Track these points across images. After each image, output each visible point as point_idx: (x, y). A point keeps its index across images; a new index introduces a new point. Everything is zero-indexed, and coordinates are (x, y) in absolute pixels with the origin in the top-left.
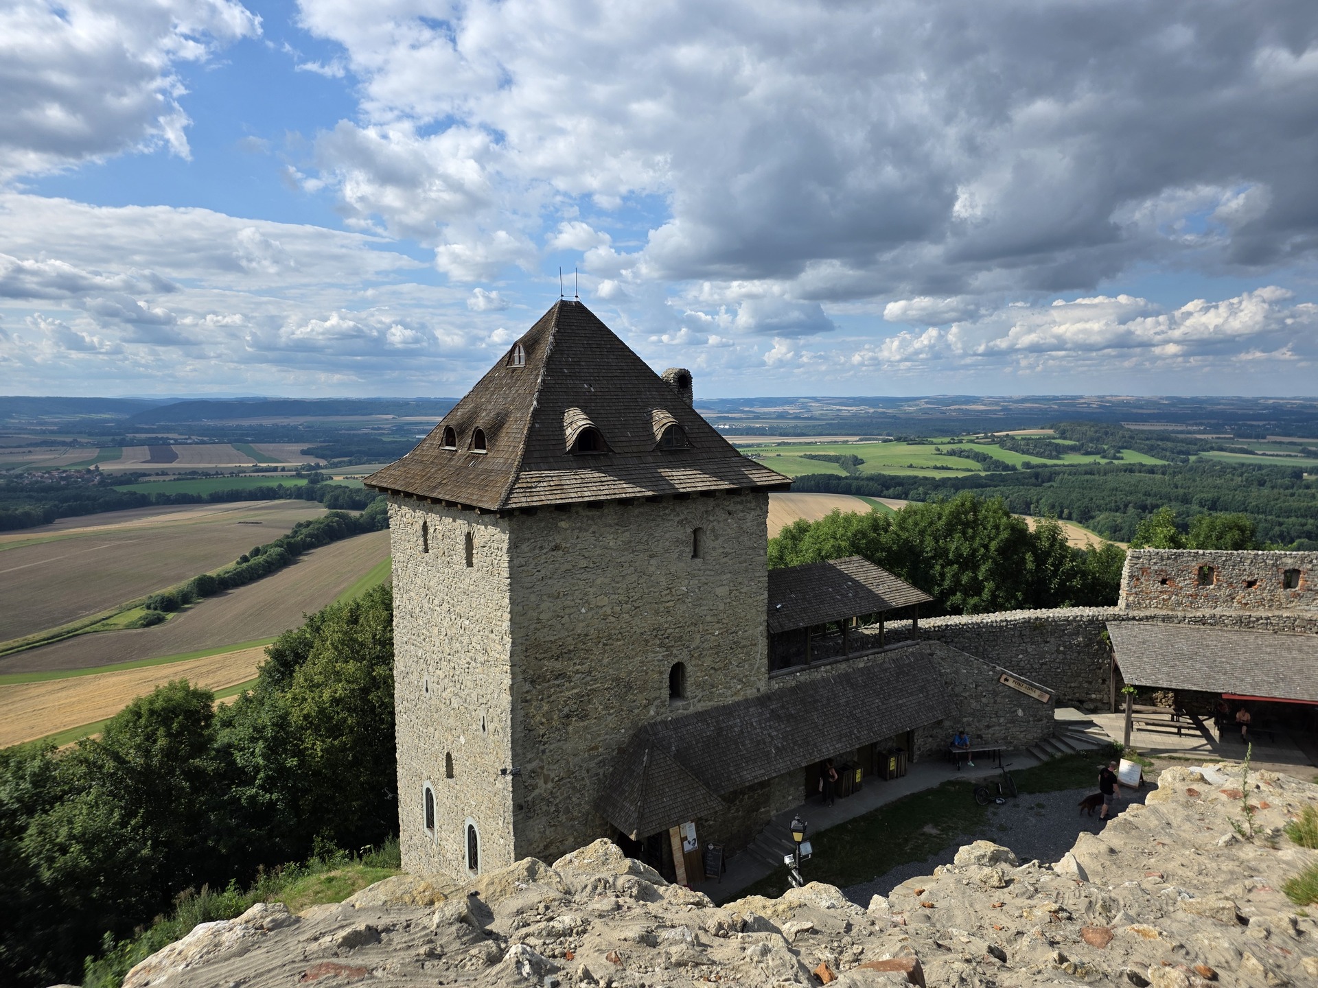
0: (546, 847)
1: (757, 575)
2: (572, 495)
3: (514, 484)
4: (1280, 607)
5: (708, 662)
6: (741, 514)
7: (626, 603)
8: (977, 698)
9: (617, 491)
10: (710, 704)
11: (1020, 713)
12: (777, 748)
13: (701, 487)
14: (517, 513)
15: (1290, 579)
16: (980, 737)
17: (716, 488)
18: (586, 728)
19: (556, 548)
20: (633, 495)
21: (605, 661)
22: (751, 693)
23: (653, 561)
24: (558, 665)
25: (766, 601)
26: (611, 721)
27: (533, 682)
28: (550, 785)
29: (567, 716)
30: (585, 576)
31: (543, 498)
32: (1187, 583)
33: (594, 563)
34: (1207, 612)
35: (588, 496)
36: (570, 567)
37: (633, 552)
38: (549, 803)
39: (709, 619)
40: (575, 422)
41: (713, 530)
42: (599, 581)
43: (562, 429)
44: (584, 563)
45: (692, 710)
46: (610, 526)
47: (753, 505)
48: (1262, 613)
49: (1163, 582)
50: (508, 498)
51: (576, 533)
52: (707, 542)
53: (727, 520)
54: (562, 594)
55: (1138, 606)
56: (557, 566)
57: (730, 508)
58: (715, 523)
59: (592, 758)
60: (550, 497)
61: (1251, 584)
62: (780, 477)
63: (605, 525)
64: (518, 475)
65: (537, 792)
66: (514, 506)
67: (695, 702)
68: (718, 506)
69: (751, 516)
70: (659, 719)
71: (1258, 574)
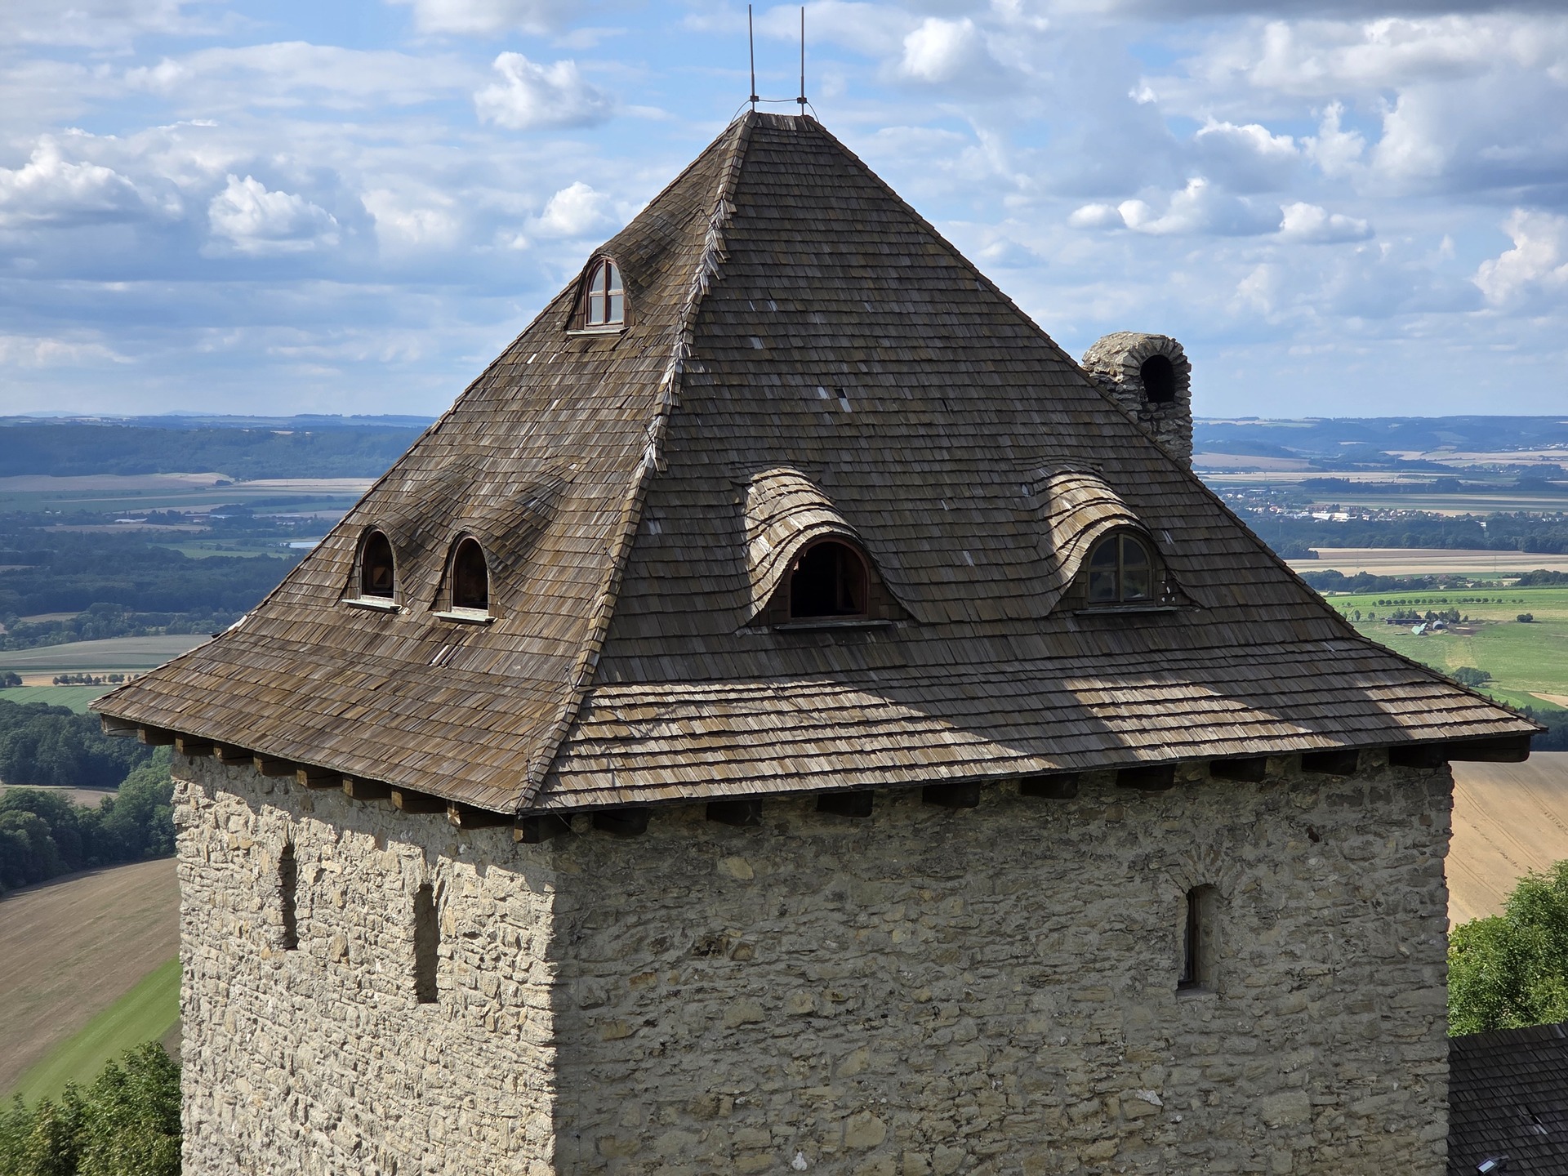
1: (1411, 1053)
2: (767, 769)
3: (574, 726)
6: (1356, 841)
9: (918, 757)
13: (1215, 744)
14: (579, 826)
17: (1266, 747)
19: (711, 947)
20: (976, 770)
23: (1042, 999)
30: (807, 1043)
31: (668, 776)
33: (837, 1000)
35: (821, 772)
36: (756, 1013)
37: (974, 964)
40: (784, 516)
41: (1255, 894)
42: (854, 1064)
43: (738, 542)
44: (802, 1000)
46: (896, 874)
47: (1397, 807)
50: (552, 775)
51: (777, 897)
52: (1235, 935)
53: (1302, 859)
56: (713, 1006)
57: (1315, 818)
60: (692, 774)
62: (1493, 714)
63: (880, 873)
64: (587, 696)
66: (570, 801)
68: (1272, 809)
69: (1388, 847)
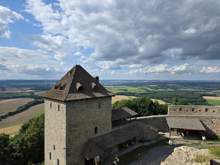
0: (72, 162)
1: (110, 111)
2: (77, 98)
4: (192, 114)
5: (101, 127)
6: (107, 101)
7: (87, 117)
8: (146, 131)
9: (86, 97)
10: (102, 134)
11: (153, 133)
12: (113, 141)
13: (100, 96)
14: (67, 101)
15: (193, 110)
16: (147, 137)
17: (103, 96)
18: (79, 140)
19: (75, 107)
20: (89, 98)
21: (83, 127)
22: (109, 132)
24: (75, 128)
25: (111, 115)
26: (84, 138)
27: (70, 132)
28: (73, 150)
29: (76, 138)
30: (80, 112)
31: (72, 99)
32: (178, 111)
33: (81, 110)
34: (181, 115)
35: (80, 98)
36: (77, 111)
37: (88, 108)
38: (73, 154)
39: (102, 119)
40: (78, 85)
42: (82, 113)
43: (76, 86)
45: (99, 135)
47: (109, 99)
48: (189, 115)
49: (174, 111)
50: (66, 99)
51: (78, 105)
52: (101, 105)
53: (105, 102)
55: (171, 114)
56: (75, 110)
57: (105, 100)
59: (80, 145)
60: (74, 98)
61: (187, 111)
62: (113, 94)
63: (83, 103)
64: (68, 95)
65: (70, 152)
67: (99, 134)
68: (103, 99)
69: (109, 101)
70: (93, 137)
71: (188, 109)
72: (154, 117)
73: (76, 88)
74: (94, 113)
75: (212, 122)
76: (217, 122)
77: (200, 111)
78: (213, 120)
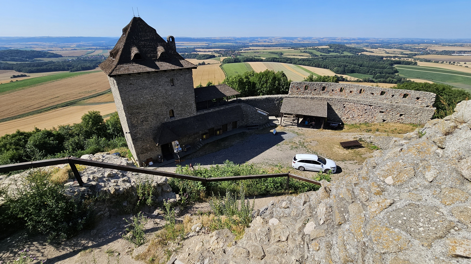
0: (142, 147)
1: (191, 89)
2: (131, 71)
3: (115, 69)
4: (321, 95)
5: (179, 109)
6: (185, 75)
7: (154, 97)
8: (252, 115)
9: (144, 70)
10: (181, 118)
11: (261, 118)
12: (197, 127)
13: (170, 68)
14: (117, 76)
15: (324, 88)
16: (252, 123)
17: (174, 69)
18: (148, 124)
19: (131, 84)
20: (149, 71)
21: (150, 110)
22: (192, 115)
23: (160, 87)
24: (137, 111)
25: (194, 95)
26: (154, 122)
27: (131, 114)
28: (141, 135)
29: (142, 121)
30: (141, 90)
31: (122, 72)
32: (302, 89)
33: (142, 87)
34: (305, 96)
35: (136, 71)
36: (136, 89)
37: (154, 85)
38: (141, 139)
39: (178, 100)
40: (134, 51)
42: (145, 92)
43: (130, 54)
44: (139, 88)
45: (176, 119)
46: (146, 78)
47: (188, 72)
48: (316, 96)
49: (297, 89)
50: (112, 72)
51: (136, 80)
52: (176, 82)
53: (180, 76)
54: (135, 95)
55: (292, 94)
56: (132, 88)
57: (181, 73)
58: (177, 77)
59: (150, 130)
60: (124, 72)
61: (315, 90)
62: (194, 65)
63: (144, 78)
64: (116, 66)
65: (138, 136)
66: (113, 74)
67: (177, 118)
68: (177, 73)
69: (187, 75)
70: (168, 121)
71: (317, 87)
72: (266, 98)
73: (130, 57)
74: (164, 92)
75: (344, 107)
76: (350, 107)
77: (333, 90)
78: (347, 103)
